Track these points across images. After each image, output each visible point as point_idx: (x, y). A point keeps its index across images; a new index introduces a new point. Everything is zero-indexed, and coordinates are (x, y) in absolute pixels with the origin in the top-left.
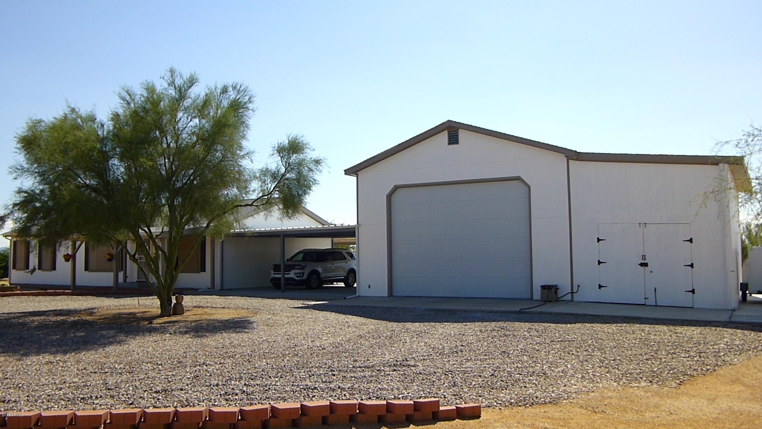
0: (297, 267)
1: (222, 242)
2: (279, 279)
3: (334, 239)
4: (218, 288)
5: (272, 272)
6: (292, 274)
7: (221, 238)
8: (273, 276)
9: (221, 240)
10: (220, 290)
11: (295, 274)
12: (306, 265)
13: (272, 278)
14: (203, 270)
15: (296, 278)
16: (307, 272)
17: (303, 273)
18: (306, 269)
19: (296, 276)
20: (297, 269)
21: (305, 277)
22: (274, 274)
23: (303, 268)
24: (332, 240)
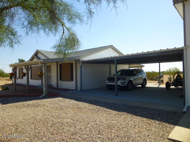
0: (121, 79)
1: (81, 66)
2: (114, 86)
3: (130, 65)
4: (79, 90)
5: (107, 81)
6: (119, 83)
7: (80, 64)
8: (108, 83)
9: (80, 65)
10: (80, 91)
11: (121, 83)
12: (126, 78)
13: (107, 85)
14: (72, 80)
15: (121, 85)
16: (127, 81)
17: (125, 82)
18: (126, 80)
19: (121, 84)
20: (121, 80)
21: (126, 84)
22: (108, 82)
23: (125, 79)
24: (129, 66)
